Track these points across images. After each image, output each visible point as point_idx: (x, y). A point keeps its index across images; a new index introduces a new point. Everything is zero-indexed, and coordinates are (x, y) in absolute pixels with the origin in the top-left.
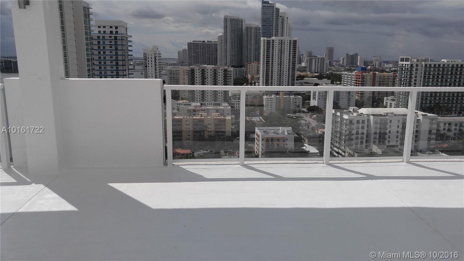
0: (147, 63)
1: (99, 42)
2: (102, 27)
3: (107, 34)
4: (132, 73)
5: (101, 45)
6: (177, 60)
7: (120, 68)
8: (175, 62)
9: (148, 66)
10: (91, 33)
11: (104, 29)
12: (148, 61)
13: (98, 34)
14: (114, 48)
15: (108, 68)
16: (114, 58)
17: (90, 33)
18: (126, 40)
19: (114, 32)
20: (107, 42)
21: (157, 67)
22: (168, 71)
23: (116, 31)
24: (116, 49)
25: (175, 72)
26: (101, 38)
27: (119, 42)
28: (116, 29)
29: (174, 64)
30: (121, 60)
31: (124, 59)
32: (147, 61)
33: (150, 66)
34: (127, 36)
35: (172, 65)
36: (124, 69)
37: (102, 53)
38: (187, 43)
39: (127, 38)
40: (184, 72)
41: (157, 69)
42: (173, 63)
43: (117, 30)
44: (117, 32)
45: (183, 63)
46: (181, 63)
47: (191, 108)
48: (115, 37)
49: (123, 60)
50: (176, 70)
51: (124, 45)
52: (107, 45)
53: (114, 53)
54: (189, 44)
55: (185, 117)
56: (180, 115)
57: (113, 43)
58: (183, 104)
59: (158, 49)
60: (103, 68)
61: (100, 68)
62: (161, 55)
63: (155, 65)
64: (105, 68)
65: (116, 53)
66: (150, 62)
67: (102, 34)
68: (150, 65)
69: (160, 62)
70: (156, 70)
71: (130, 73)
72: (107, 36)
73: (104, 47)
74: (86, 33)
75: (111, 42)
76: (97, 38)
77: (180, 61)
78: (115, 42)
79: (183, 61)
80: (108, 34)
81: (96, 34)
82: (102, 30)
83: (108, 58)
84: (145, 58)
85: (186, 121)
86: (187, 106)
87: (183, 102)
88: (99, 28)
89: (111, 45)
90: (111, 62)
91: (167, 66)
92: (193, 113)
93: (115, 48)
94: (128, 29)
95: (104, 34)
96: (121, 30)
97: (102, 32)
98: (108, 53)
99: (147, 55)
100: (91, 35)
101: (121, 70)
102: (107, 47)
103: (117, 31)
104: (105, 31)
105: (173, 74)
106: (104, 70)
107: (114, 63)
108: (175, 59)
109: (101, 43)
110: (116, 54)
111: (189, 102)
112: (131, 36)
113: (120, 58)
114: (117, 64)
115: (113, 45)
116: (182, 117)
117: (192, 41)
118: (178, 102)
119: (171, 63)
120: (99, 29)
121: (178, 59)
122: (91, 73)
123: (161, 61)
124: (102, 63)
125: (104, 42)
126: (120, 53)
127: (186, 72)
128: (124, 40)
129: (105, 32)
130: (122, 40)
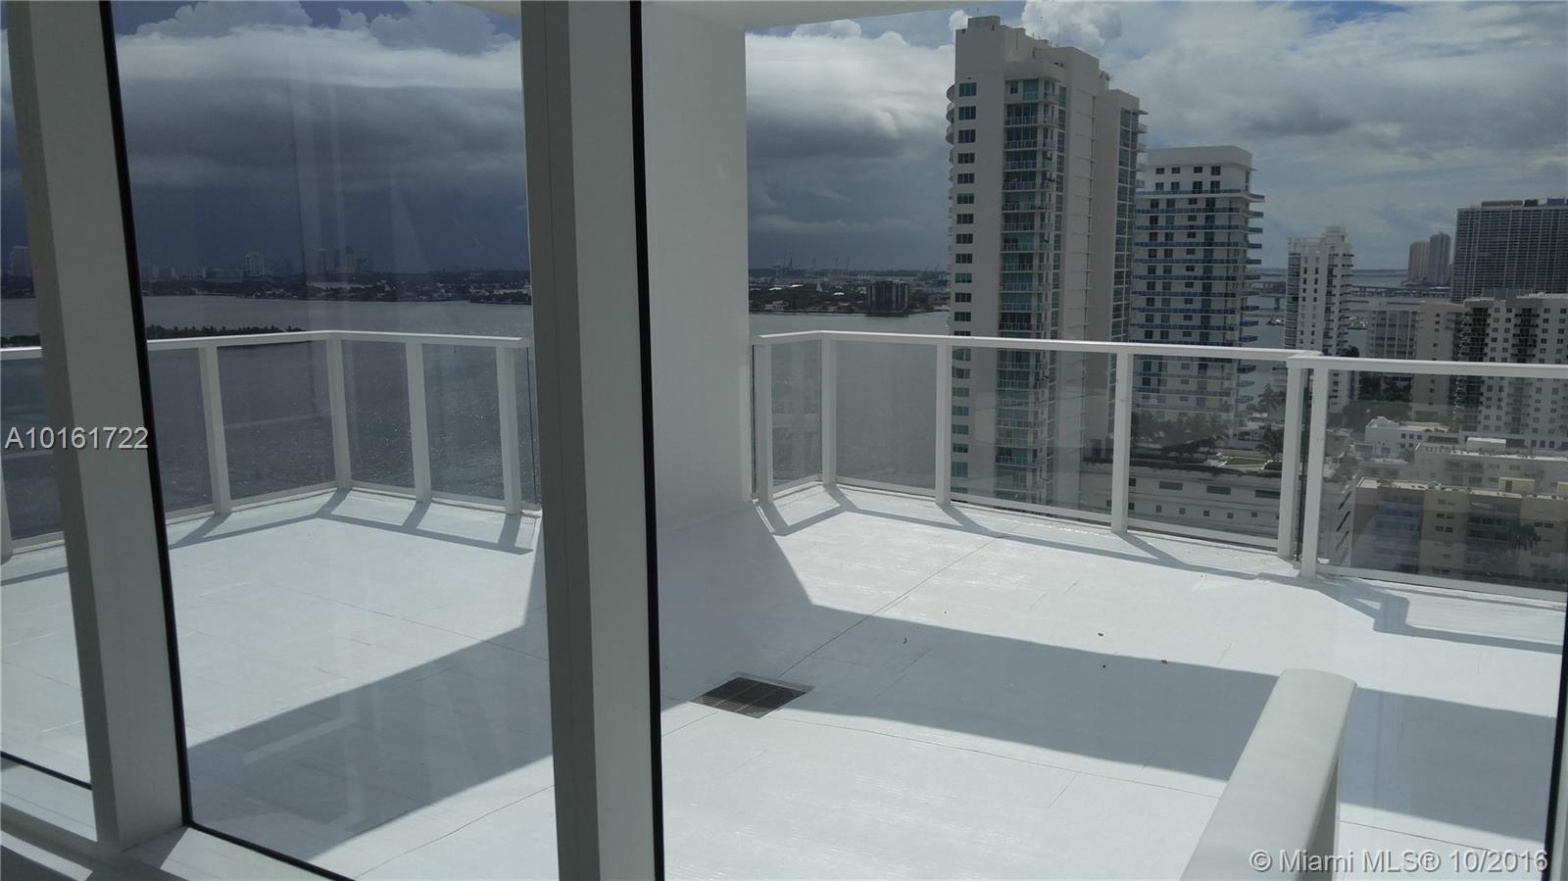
0: (1298, 290)
1: (1154, 220)
2: (1168, 172)
3: (1181, 193)
4: (1255, 319)
5: (1162, 228)
6: (1403, 276)
7: (1217, 304)
8: (1395, 284)
9: (1300, 299)
10: (1137, 190)
11: (1176, 178)
12: (1305, 283)
13: (1153, 193)
14: (1200, 238)
15: (1177, 303)
16: (1199, 271)
17: (1132, 191)
18: (1243, 212)
19: (1206, 186)
20: (1181, 220)
21: (1333, 301)
22: (1373, 315)
23: (1212, 183)
24: (1209, 241)
25: (1398, 319)
26: (1163, 205)
27: (1221, 219)
28: (1213, 174)
29: (1390, 292)
30: (1221, 278)
31: (1231, 273)
32: (1302, 281)
33: (1309, 300)
34: (1250, 198)
35: (1380, 293)
36: (1230, 306)
37: (1160, 254)
38: (1457, 213)
39: (1247, 205)
40: (1438, 319)
41: (1332, 309)
42: (1383, 286)
43: (1216, 178)
44: (1215, 185)
45: (1428, 285)
46: (1421, 286)
47: (1465, 453)
48: (1208, 200)
49: (1228, 278)
50: (1405, 312)
51: (1237, 227)
52: (1179, 228)
53: (1199, 254)
54: (1466, 219)
55: (1437, 487)
56: (1412, 476)
57: (1201, 221)
58: (1425, 436)
59: (1346, 239)
60: (1158, 304)
61: (1151, 302)
62: (1353, 258)
63: (1329, 294)
64: (1166, 302)
65: (1208, 254)
66: (1310, 286)
67: (1168, 193)
68: (1310, 295)
69: (1347, 285)
70: (1328, 310)
71: (1246, 319)
72: (1182, 199)
73: (1169, 236)
74: (1121, 192)
75: (1192, 218)
76: (1149, 207)
77: (1414, 280)
78: (1207, 217)
79: (1429, 280)
80: (1187, 192)
81: (1149, 193)
82: (1168, 179)
83: (1178, 270)
84: (1295, 268)
85: (1442, 502)
86: (1445, 446)
87: (1425, 428)
88: (1158, 173)
89: (1191, 227)
90: (1188, 285)
91: (1370, 299)
92: (1473, 475)
93: (1206, 239)
94: (1253, 173)
95: (1175, 193)
96: (1229, 179)
97: (1167, 187)
98: (1179, 253)
99: (1303, 260)
100: (1137, 196)
101: (1219, 312)
102: (1180, 236)
103: (1218, 182)
104: (1178, 184)
105: (1390, 325)
106: (1163, 311)
107: (1198, 287)
108: (1391, 271)
109: (1162, 222)
110: (1208, 259)
111: (1449, 431)
112: (1263, 197)
113: (1218, 270)
114: (1207, 289)
115: (1198, 228)
116: (1426, 487)
117: (1477, 204)
118: (1404, 428)
119: (1377, 288)
120: (1160, 178)
121: (1406, 273)
122: (1123, 319)
123: (1351, 281)
124: (1159, 287)
125: (1170, 220)
126: (1219, 253)
127: (1448, 320)
128: (1237, 210)
129: (1175, 186)
130: (1231, 210)
